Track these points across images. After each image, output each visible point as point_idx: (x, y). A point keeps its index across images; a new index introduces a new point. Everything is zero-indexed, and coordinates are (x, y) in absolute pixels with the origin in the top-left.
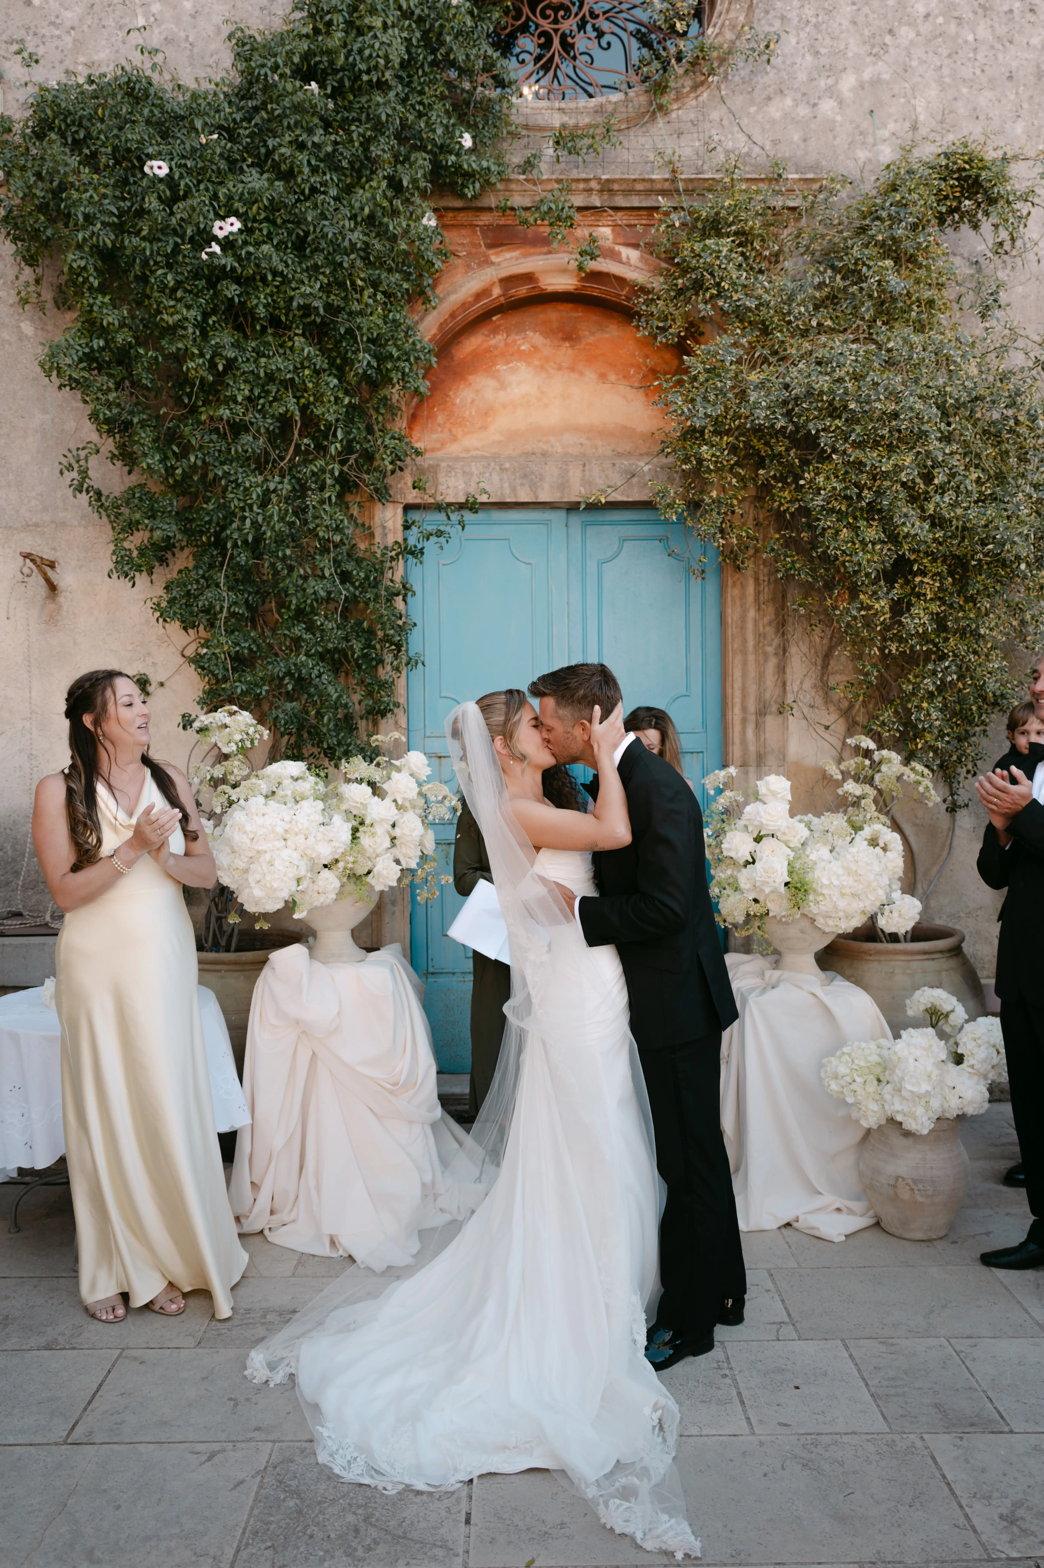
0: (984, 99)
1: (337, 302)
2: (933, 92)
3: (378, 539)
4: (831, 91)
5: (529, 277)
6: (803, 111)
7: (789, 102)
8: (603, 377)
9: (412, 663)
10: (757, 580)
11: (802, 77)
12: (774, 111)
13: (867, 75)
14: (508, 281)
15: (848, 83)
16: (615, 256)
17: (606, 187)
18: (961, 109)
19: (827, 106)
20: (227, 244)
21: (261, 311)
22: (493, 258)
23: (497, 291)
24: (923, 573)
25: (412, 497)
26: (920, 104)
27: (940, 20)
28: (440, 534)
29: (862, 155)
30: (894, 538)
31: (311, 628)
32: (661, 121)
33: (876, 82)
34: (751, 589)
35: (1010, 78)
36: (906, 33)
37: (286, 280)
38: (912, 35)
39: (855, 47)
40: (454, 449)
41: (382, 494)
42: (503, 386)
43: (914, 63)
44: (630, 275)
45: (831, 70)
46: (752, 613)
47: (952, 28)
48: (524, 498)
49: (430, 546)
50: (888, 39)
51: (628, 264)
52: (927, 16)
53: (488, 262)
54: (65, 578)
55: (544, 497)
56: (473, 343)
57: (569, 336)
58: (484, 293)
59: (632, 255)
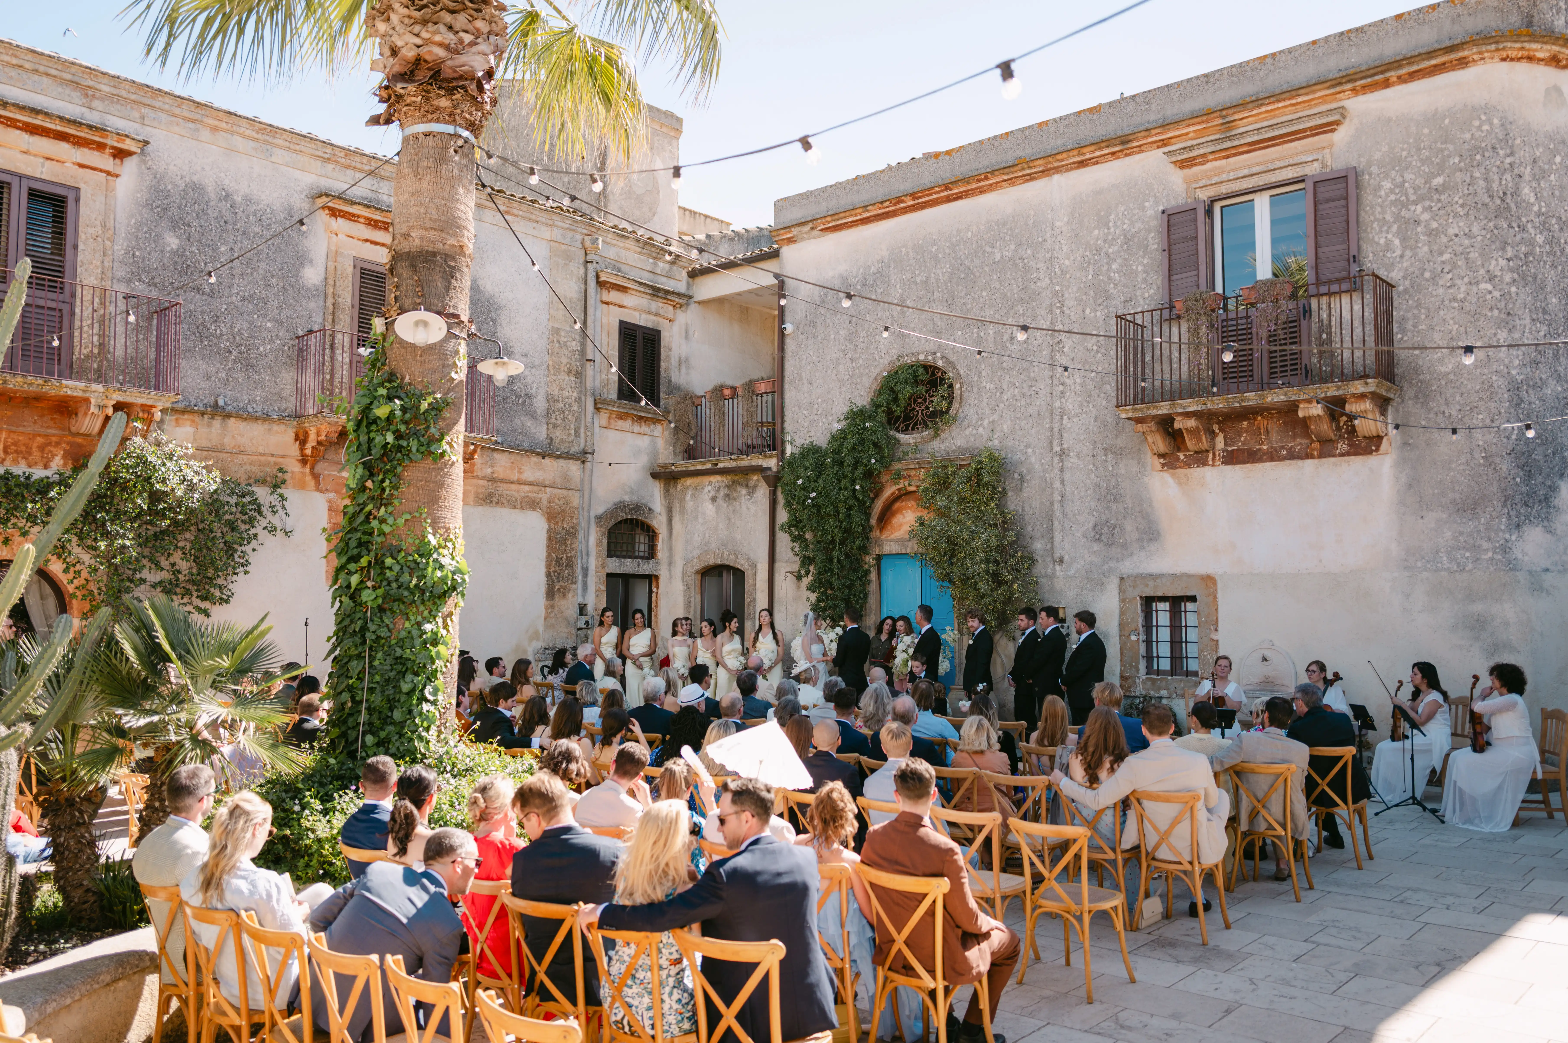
0: (1023, 423)
2: (1009, 423)
3: (866, 565)
4: (982, 426)
5: (905, 488)
6: (974, 432)
7: (970, 430)
11: (974, 422)
12: (967, 433)
13: (991, 420)
14: (900, 489)
15: (986, 423)
17: (919, 463)
18: (1017, 427)
19: (981, 430)
23: (898, 492)
25: (878, 553)
26: (1005, 427)
29: (990, 444)
32: (938, 439)
33: (993, 421)
36: (1002, 406)
39: (988, 412)
41: (866, 554)
42: (901, 517)
43: (1003, 415)
45: (981, 419)
53: (892, 485)
56: (893, 506)
58: (893, 493)
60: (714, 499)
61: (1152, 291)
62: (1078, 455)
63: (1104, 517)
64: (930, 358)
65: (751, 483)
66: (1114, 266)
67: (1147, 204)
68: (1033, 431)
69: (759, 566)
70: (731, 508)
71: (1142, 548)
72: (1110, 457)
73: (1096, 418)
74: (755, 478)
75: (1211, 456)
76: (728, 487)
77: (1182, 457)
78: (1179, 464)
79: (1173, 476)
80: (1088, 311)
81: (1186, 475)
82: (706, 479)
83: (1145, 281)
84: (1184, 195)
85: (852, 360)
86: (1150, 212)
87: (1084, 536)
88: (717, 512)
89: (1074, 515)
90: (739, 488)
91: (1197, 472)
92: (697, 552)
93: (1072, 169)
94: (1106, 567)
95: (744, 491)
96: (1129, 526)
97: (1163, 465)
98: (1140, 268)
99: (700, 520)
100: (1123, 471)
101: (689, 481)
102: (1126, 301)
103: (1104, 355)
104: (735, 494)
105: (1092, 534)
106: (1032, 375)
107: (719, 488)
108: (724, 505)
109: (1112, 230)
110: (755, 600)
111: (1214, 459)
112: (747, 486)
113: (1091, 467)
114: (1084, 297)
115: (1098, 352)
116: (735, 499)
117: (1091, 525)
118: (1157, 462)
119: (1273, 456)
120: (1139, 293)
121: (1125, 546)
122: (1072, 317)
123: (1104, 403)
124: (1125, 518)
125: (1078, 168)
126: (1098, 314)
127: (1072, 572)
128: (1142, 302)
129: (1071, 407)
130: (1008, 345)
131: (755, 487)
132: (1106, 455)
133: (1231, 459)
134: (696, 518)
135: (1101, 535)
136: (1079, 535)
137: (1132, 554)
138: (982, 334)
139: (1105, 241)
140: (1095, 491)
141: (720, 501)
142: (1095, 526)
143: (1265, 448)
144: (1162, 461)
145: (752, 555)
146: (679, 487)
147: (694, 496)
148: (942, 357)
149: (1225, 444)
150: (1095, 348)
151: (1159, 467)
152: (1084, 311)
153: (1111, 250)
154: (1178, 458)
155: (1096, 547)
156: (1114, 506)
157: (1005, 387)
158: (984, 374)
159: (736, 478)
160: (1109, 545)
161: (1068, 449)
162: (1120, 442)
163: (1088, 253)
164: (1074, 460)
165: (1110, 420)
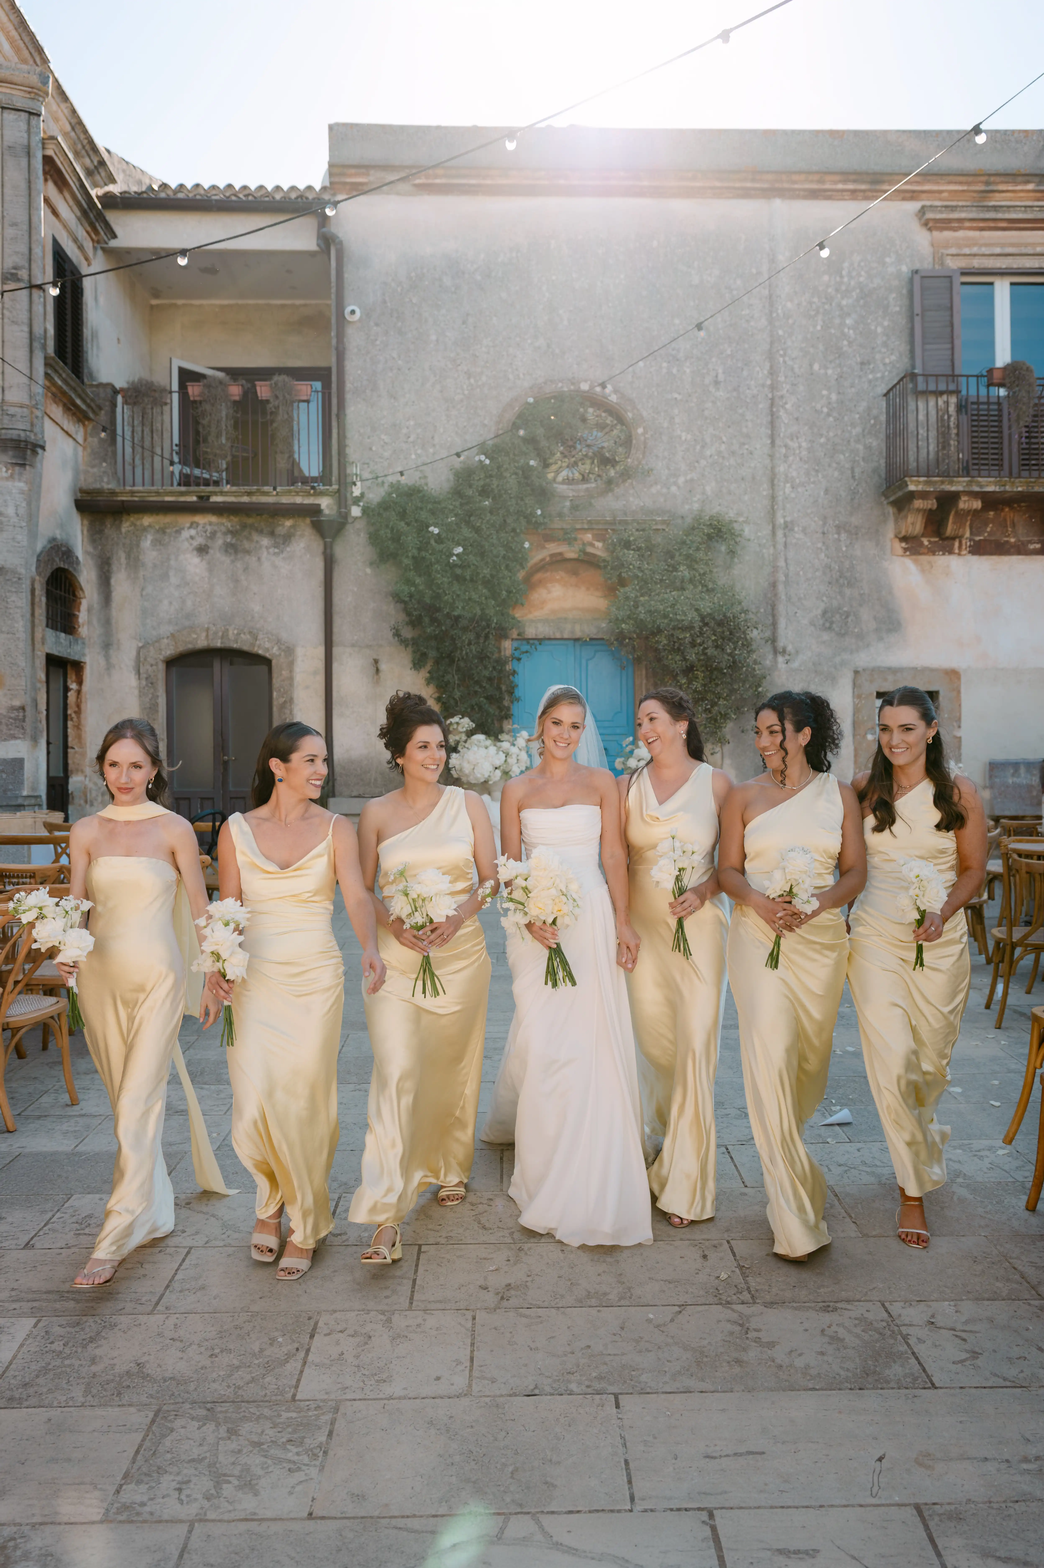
0: (733, 486)
1: (494, 573)
2: (713, 484)
3: (503, 653)
4: (675, 484)
5: (561, 554)
6: (664, 490)
7: (659, 487)
8: (588, 589)
9: (518, 700)
10: (646, 669)
11: (664, 478)
12: (654, 490)
13: (689, 477)
14: (552, 556)
15: (681, 480)
16: (592, 545)
17: (589, 522)
18: (725, 490)
19: (674, 489)
20: (457, 555)
21: (468, 577)
22: (547, 546)
23: (548, 559)
24: (697, 670)
25: (515, 636)
26: (708, 491)
27: (716, 457)
28: (527, 652)
29: (687, 507)
30: (685, 659)
31: (481, 687)
32: (610, 494)
33: (692, 480)
34: (644, 672)
35: (743, 479)
36: (703, 463)
37: (477, 567)
38: (705, 463)
39: (684, 467)
40: (530, 616)
41: (506, 637)
42: (549, 592)
43: (706, 473)
44: (599, 553)
45: (675, 475)
46: (644, 681)
47: (721, 460)
48: (558, 636)
49: (523, 657)
50: (696, 464)
51: (598, 548)
52: (711, 456)
53: (544, 547)
54: (383, 666)
55: (566, 636)
56: (538, 576)
57: (575, 573)
58: (543, 560)
59: (599, 545)
60: (202, 550)
61: (893, 358)
62: (804, 531)
63: (835, 603)
64: (598, 389)
65: (280, 530)
66: (848, 321)
67: (888, 260)
68: (746, 498)
69: (300, 652)
70: (239, 564)
71: (881, 639)
72: (843, 536)
73: (827, 491)
74: (288, 523)
75: (957, 544)
76: (233, 533)
77: (926, 543)
78: (922, 550)
79: (916, 562)
80: (816, 367)
81: (929, 562)
82: (185, 520)
83: (885, 344)
84: (930, 259)
85: (469, 375)
86: (891, 269)
87: (812, 623)
88: (210, 570)
89: (800, 599)
90: (255, 537)
91: (942, 560)
92: (166, 630)
93: (798, 197)
94: (838, 660)
95: (265, 541)
96: (865, 614)
97: (905, 550)
98: (879, 330)
99: (174, 580)
100: (858, 553)
101: (147, 520)
102: (862, 363)
103: (836, 419)
104: (246, 545)
105: (821, 622)
106: (745, 430)
107: (213, 535)
108: (226, 560)
109: (846, 279)
110: (291, 700)
111: (960, 547)
112: (272, 534)
113: (820, 545)
114: (812, 350)
115: (828, 415)
116: (248, 552)
117: (819, 612)
118: (899, 546)
119: (1020, 550)
120: (878, 356)
121: (860, 636)
122: (797, 370)
123: (836, 474)
124: (861, 605)
125: (805, 198)
126: (830, 372)
127: (795, 665)
128: (881, 367)
129: (794, 474)
130: (712, 389)
131: (288, 538)
132: (839, 533)
133: (978, 549)
134: (165, 577)
135: (832, 623)
136: (805, 622)
137: (868, 646)
138: (675, 371)
139: (837, 290)
140: (824, 573)
141: (216, 553)
142: (825, 612)
143: (1013, 540)
144: (903, 545)
145: (284, 636)
146: (126, 526)
147: (157, 543)
148: (616, 391)
149: (971, 533)
150: (825, 410)
151: (900, 552)
152: (811, 365)
153: (844, 302)
154: (922, 544)
155: (826, 636)
156: (848, 592)
157: (708, 440)
158: (677, 420)
159: (250, 521)
160: (841, 635)
161: (792, 522)
162: (855, 520)
163: (815, 300)
164: (799, 536)
165: (843, 494)
